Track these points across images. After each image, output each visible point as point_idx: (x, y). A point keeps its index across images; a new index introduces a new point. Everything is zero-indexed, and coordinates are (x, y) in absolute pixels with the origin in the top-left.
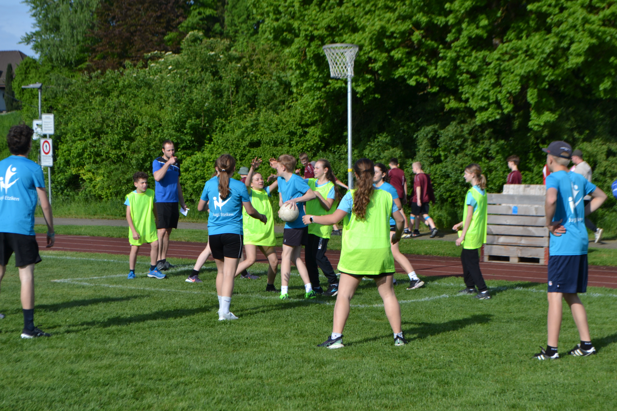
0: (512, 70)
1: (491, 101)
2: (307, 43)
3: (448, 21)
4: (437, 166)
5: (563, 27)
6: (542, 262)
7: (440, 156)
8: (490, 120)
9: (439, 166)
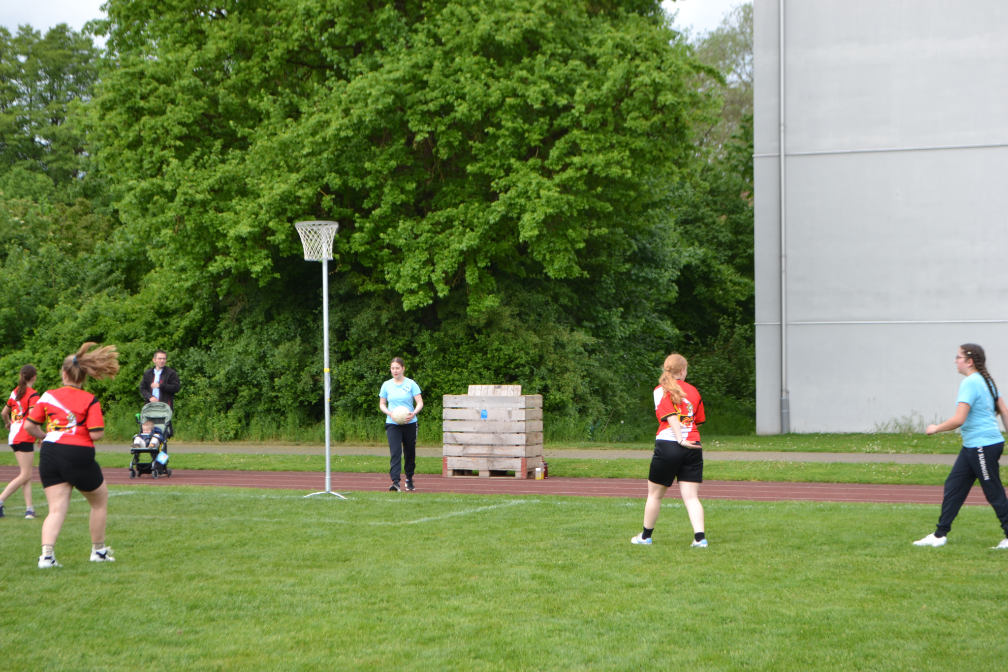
0: (446, 245)
1: (422, 283)
2: (186, 209)
3: (366, 183)
4: (347, 363)
5: (512, 193)
6: (518, 475)
7: (348, 350)
8: (421, 306)
9: (350, 364)
